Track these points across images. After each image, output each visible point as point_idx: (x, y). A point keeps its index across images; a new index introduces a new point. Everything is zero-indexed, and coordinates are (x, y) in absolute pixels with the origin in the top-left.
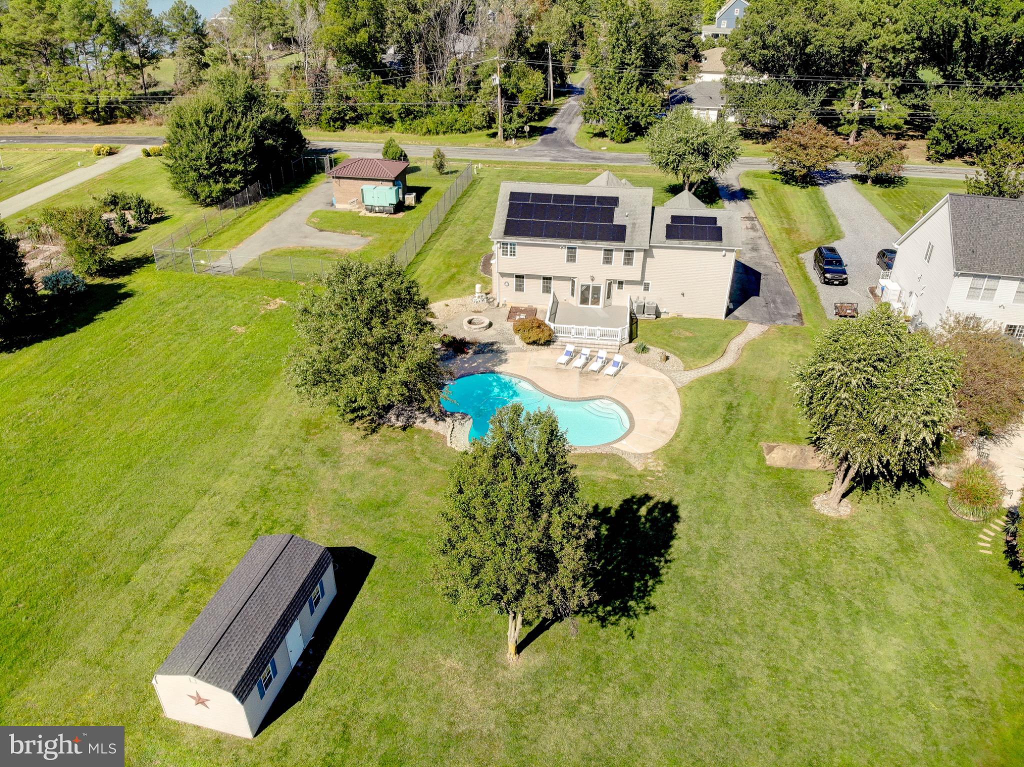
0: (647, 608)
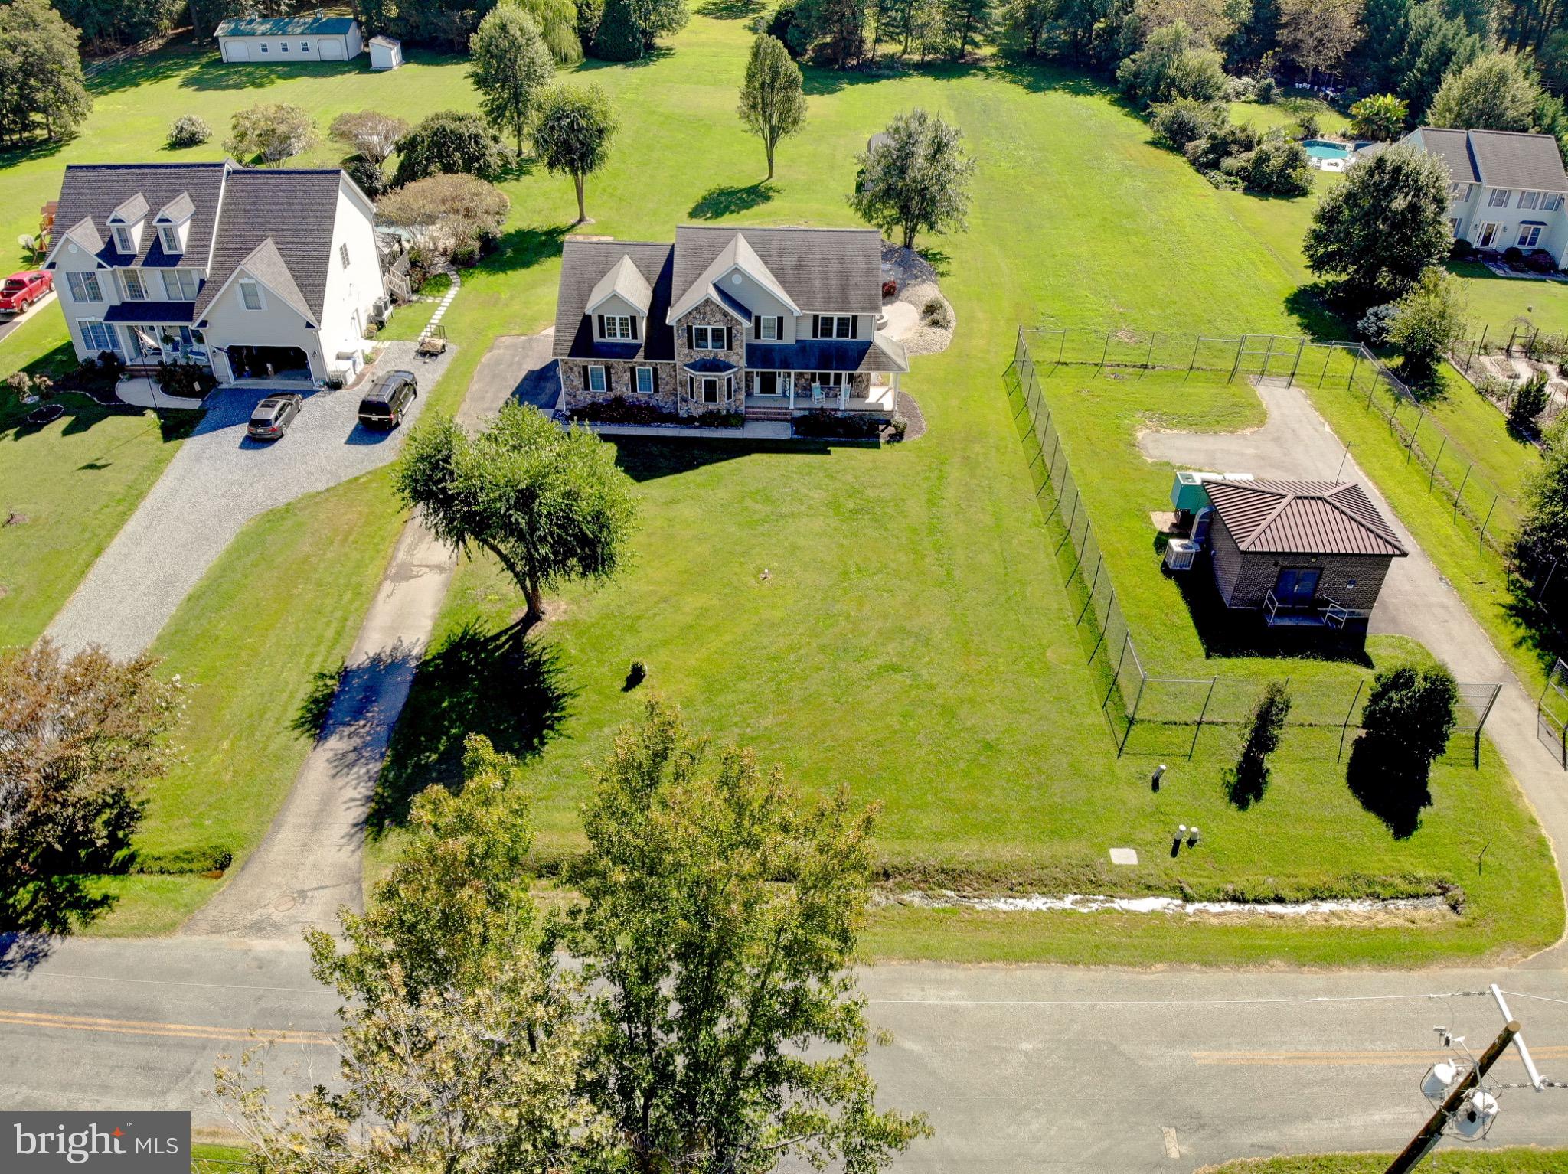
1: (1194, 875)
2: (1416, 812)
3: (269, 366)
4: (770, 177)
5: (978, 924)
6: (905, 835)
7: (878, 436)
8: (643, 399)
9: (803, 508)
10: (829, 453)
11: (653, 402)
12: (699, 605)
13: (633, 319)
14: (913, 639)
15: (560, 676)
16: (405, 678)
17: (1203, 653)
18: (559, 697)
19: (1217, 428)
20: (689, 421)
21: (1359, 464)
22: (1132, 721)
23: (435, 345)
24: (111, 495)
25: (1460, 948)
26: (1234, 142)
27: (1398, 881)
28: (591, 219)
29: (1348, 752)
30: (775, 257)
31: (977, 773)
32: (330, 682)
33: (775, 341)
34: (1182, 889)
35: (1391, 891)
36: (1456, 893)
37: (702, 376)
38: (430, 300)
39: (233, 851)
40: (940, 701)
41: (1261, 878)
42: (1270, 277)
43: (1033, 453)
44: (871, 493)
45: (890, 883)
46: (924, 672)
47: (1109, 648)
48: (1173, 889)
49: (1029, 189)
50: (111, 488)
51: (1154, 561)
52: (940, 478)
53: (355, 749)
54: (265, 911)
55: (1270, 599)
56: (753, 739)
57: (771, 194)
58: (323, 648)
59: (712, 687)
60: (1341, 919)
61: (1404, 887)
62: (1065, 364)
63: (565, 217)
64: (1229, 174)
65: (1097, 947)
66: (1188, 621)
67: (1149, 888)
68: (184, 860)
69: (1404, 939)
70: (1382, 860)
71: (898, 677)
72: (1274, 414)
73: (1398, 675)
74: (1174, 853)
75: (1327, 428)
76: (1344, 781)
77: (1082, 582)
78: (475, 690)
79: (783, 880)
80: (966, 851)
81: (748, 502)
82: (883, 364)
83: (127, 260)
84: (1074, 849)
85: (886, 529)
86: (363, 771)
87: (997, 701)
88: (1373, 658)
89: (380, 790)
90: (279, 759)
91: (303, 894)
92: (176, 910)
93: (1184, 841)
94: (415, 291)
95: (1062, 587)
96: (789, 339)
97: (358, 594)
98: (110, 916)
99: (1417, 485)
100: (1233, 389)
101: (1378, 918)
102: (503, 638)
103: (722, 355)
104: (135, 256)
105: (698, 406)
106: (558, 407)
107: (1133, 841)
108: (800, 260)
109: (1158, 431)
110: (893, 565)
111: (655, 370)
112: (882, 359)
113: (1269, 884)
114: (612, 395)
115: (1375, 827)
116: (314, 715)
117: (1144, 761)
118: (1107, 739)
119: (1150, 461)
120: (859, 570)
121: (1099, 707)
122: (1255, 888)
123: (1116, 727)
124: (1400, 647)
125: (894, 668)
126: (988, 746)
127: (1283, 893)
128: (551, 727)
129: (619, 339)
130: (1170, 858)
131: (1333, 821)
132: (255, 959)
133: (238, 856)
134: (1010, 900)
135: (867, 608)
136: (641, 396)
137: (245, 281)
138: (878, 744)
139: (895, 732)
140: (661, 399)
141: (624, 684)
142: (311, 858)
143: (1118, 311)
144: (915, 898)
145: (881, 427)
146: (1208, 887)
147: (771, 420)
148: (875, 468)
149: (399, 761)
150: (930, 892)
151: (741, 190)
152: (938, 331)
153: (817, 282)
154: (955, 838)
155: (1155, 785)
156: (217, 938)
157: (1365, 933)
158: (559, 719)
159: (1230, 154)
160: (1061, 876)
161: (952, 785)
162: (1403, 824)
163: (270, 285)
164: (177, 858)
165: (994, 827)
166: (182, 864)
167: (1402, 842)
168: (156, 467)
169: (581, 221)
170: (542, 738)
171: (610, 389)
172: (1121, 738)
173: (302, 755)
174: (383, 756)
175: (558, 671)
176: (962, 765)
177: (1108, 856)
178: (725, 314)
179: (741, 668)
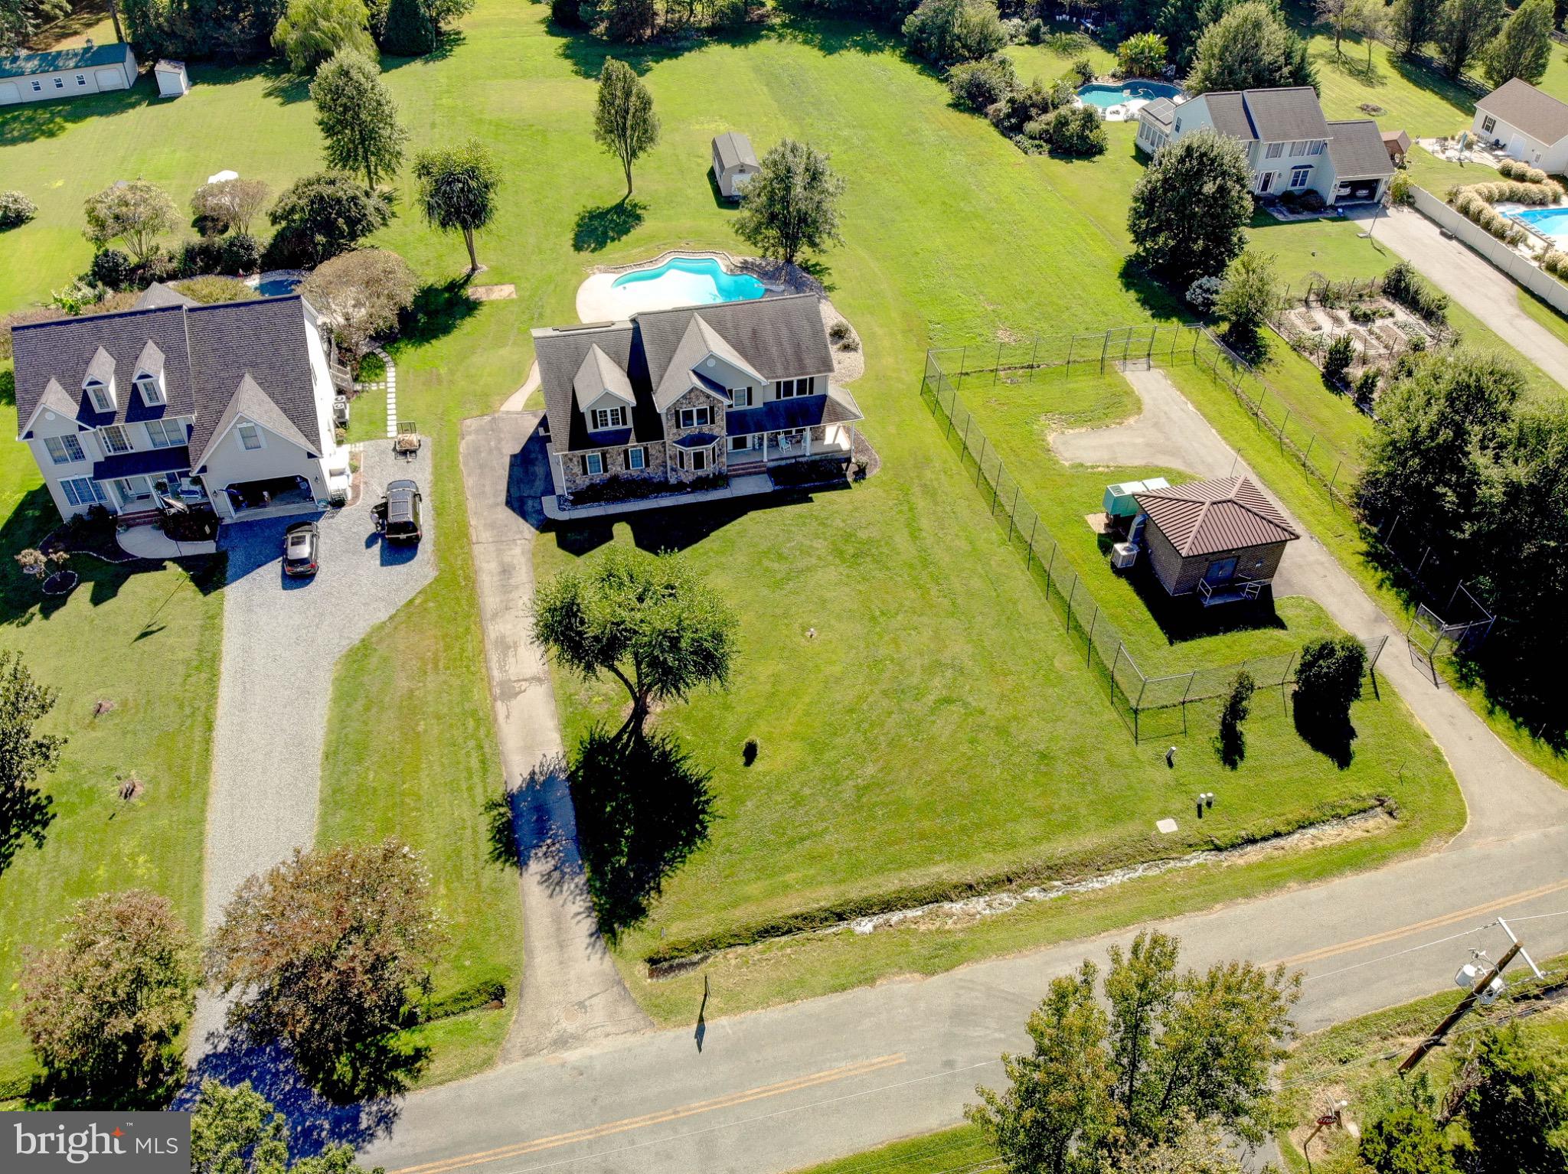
1: (1218, 829)
2: (1349, 744)
3: (265, 493)
4: (630, 192)
5: (1087, 904)
6: (1012, 845)
7: (845, 476)
8: (635, 474)
9: (814, 561)
10: (811, 500)
11: (645, 475)
12: (770, 672)
13: (623, 409)
14: (950, 671)
15: (689, 762)
16: (563, 792)
17: (1166, 641)
18: (698, 782)
19: (1108, 421)
20: (680, 488)
21: (1225, 439)
22: (1136, 712)
23: (411, 443)
24: (187, 662)
25: (1404, 845)
26: (1033, 105)
27: (1350, 802)
28: (483, 267)
29: (1290, 705)
30: (733, 331)
31: (1043, 780)
32: (502, 810)
33: (746, 407)
34: (1212, 841)
35: (1347, 811)
36: (1390, 803)
37: (691, 451)
38: (374, 387)
39: (503, 983)
40: (992, 724)
41: (1262, 821)
42: (1100, 252)
43: (974, 471)
44: (863, 535)
45: (1014, 886)
46: (970, 699)
47: (1099, 649)
48: (1206, 843)
49: (868, 177)
50: (181, 655)
51: (1102, 563)
52: (911, 509)
53: (556, 868)
54: (559, 1027)
55: (1203, 584)
56: (866, 788)
57: (639, 212)
58: (476, 779)
59: (817, 748)
60: (1321, 840)
61: (1356, 805)
62: (967, 374)
63: (458, 268)
64: (1032, 138)
65: (1173, 901)
66: (1147, 615)
67: (1190, 846)
68: (463, 1000)
69: (1366, 846)
70: (1336, 788)
71: (953, 707)
72: (1146, 399)
73: (1323, 647)
74: (1200, 816)
75: (1190, 406)
76: (1294, 731)
77: (1058, 593)
78: (625, 790)
79: (937, 902)
80: (1061, 847)
81: (766, 563)
82: (840, 414)
83: (108, 418)
84: (1130, 829)
85: (888, 569)
86: (572, 886)
87: (1035, 714)
88: (1285, 620)
89: (595, 899)
90: (497, 892)
91: (581, 1005)
92: (485, 1045)
93: (1204, 804)
94: (356, 379)
95: (1044, 599)
96: (758, 403)
97: (478, 721)
98: (432, 1066)
99: (1272, 452)
100: (1108, 379)
101: (1344, 834)
102: (625, 737)
103: (706, 429)
104: (115, 413)
105: (689, 474)
106: (558, 491)
107: (1170, 812)
108: (754, 332)
109: (1063, 433)
110: (907, 603)
111: (646, 449)
112: (839, 410)
113: (1266, 825)
114: (608, 475)
115: (1323, 763)
116: (505, 845)
117: (1156, 744)
118: (1125, 731)
119: (1067, 464)
120: (883, 613)
121: (1108, 704)
122: (1260, 830)
123: (1127, 719)
124: (1299, 606)
125: (948, 701)
126: (1043, 756)
127: (1282, 829)
128: (704, 811)
129: (610, 427)
130: (1197, 819)
131: (1297, 765)
132: (574, 1068)
133: (508, 984)
134: (1100, 879)
135: (904, 648)
136: (634, 471)
137: (245, 425)
138: (962, 771)
139: (970, 759)
140: (654, 472)
141: (744, 759)
142: (572, 973)
143: (990, 308)
144: (1033, 893)
145: (844, 466)
146: (1229, 836)
147: (750, 474)
148: (856, 509)
149: (597, 871)
150: (1043, 886)
151: (608, 211)
152: (852, 354)
153: (774, 351)
154: (1049, 840)
155: (1170, 764)
156: (531, 1060)
157: (1340, 847)
158: (707, 802)
159: (1030, 118)
160: (1130, 851)
161: (1029, 796)
162: (1343, 758)
163: (269, 426)
164: (456, 1001)
165: (1070, 825)
166: (463, 1002)
167: (1346, 772)
168: (212, 624)
169: (474, 269)
170: (701, 823)
171: (606, 470)
172: (1134, 729)
173: (515, 884)
174: (581, 867)
175: (684, 758)
176: (1030, 776)
177: (1157, 828)
178: (708, 397)
179: (829, 725)
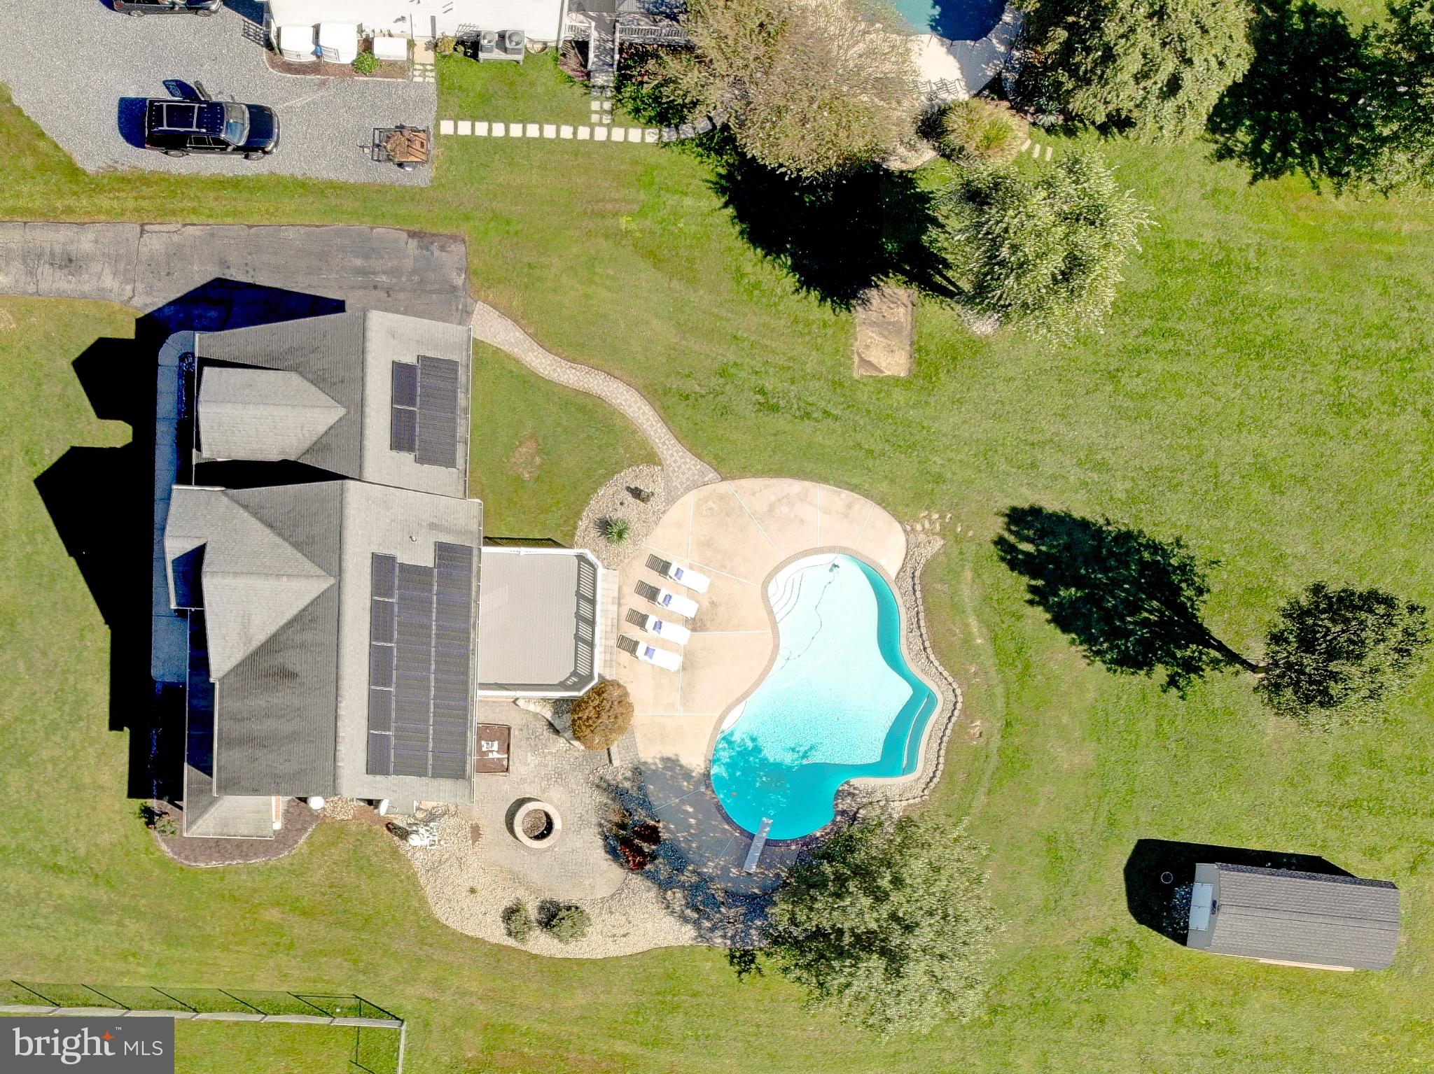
0: (1179, 546)
30: (298, 638)
108: (293, 676)
153: (260, 702)
